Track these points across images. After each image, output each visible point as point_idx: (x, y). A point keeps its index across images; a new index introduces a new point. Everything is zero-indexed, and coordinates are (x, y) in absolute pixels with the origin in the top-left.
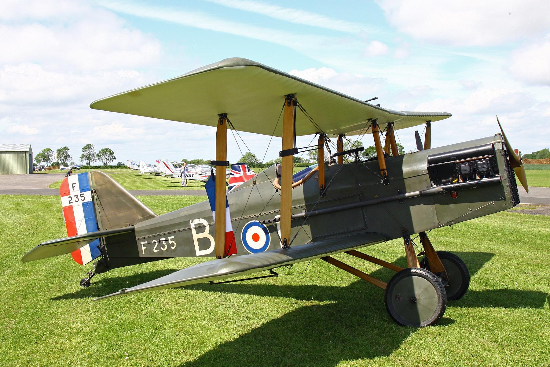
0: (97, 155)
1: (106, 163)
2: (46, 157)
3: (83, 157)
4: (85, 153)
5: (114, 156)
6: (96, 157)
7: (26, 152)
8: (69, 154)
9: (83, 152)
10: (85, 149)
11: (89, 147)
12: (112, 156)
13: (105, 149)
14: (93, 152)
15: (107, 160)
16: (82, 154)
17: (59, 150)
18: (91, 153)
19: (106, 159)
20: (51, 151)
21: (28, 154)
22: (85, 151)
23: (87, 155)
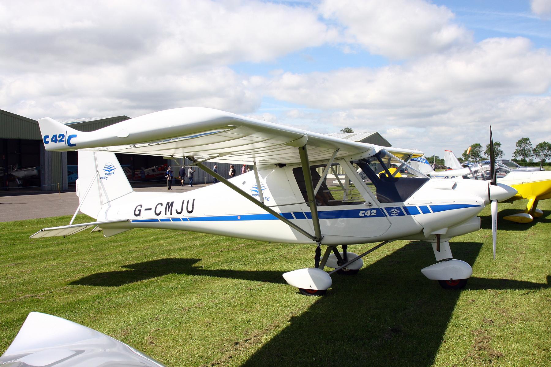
0: (534, 150)
1: (545, 159)
2: (475, 153)
3: (517, 153)
4: (519, 148)
6: (532, 153)
8: (500, 150)
9: (517, 146)
10: (519, 143)
11: (525, 141)
13: (543, 143)
14: (529, 147)
15: (546, 155)
16: (517, 149)
18: (526, 148)
19: (544, 154)
20: (481, 146)
22: (520, 146)
23: (522, 150)
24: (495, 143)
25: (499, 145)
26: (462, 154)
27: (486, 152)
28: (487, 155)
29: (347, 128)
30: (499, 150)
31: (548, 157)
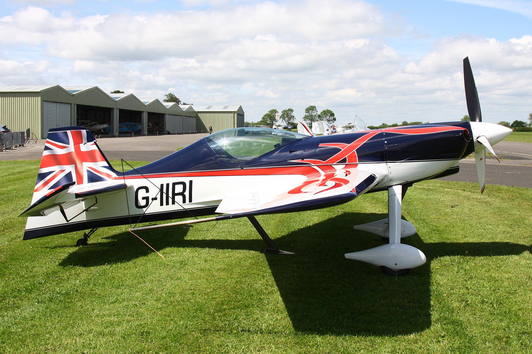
0: (319, 116)
2: (272, 118)
3: (305, 118)
4: (308, 114)
5: (334, 117)
7: (235, 112)
8: (293, 115)
9: (306, 113)
10: (308, 110)
11: (312, 108)
12: (333, 117)
13: (326, 110)
14: (315, 113)
16: (305, 115)
17: (284, 111)
18: (313, 114)
19: (327, 120)
20: (277, 112)
21: (236, 114)
22: (308, 112)
23: (310, 116)
24: (289, 109)
25: (292, 111)
26: (262, 118)
27: (281, 117)
28: (282, 119)
29: (170, 94)
30: (291, 115)
31: (330, 122)
